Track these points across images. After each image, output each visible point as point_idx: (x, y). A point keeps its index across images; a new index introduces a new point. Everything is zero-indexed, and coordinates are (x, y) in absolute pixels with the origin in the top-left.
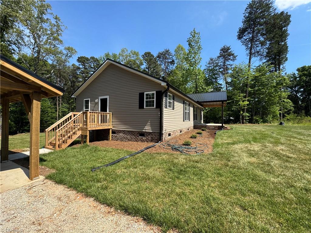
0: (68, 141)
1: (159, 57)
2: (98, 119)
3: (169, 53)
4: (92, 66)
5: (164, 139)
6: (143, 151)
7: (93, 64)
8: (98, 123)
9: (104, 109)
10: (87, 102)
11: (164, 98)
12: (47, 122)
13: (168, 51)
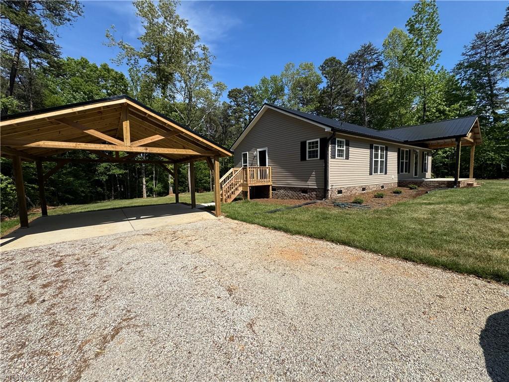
0: (232, 196)
1: (350, 63)
2: (258, 175)
3: (370, 51)
4: (246, 100)
5: (329, 196)
6: (301, 206)
7: (247, 97)
8: (258, 179)
9: (263, 163)
10: (245, 155)
11: (330, 145)
12: (202, 180)
13: (369, 47)
